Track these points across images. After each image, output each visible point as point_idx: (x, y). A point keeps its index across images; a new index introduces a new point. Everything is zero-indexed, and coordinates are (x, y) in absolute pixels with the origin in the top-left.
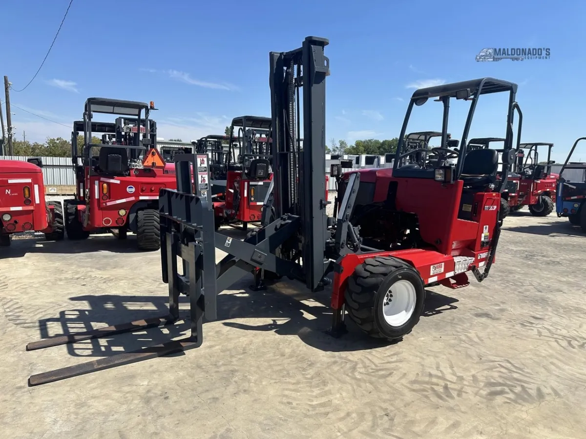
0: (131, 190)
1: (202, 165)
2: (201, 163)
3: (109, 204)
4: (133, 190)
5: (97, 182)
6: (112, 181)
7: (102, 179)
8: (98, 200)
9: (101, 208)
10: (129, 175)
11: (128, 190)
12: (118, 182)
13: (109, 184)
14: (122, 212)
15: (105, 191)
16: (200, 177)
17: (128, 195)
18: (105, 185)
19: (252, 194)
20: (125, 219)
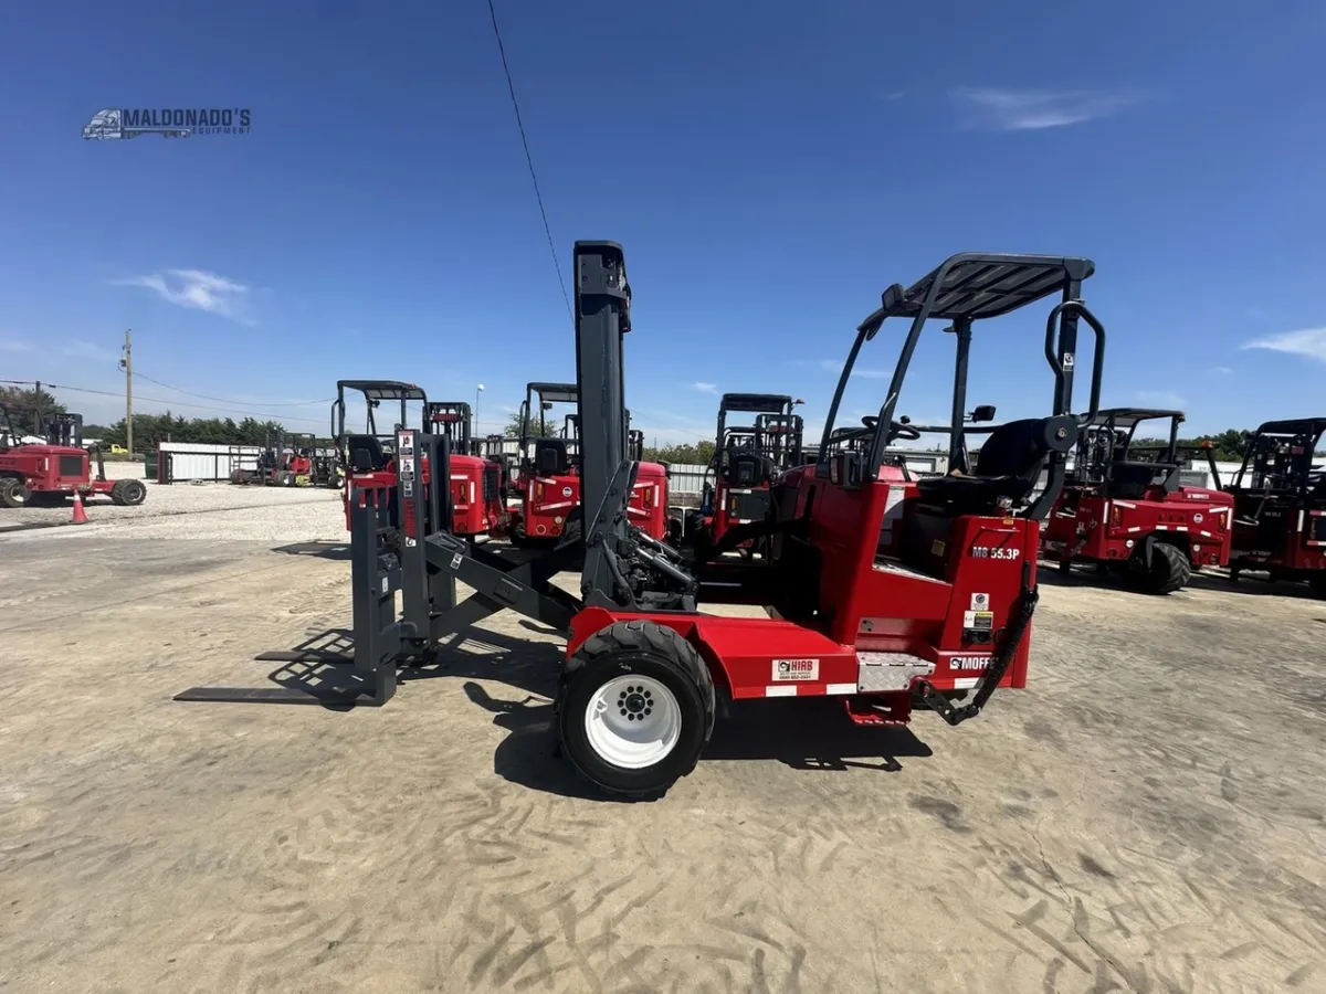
0: (567, 492)
1: (406, 446)
2: (405, 443)
3: (543, 508)
4: (570, 493)
5: (532, 481)
6: (548, 481)
7: (538, 478)
8: (532, 503)
9: (534, 513)
10: (568, 474)
11: (564, 492)
12: (554, 482)
13: (544, 484)
14: (558, 520)
15: (540, 492)
16: (402, 462)
17: (564, 499)
18: (540, 486)
19: (734, 506)
20: (561, 528)
